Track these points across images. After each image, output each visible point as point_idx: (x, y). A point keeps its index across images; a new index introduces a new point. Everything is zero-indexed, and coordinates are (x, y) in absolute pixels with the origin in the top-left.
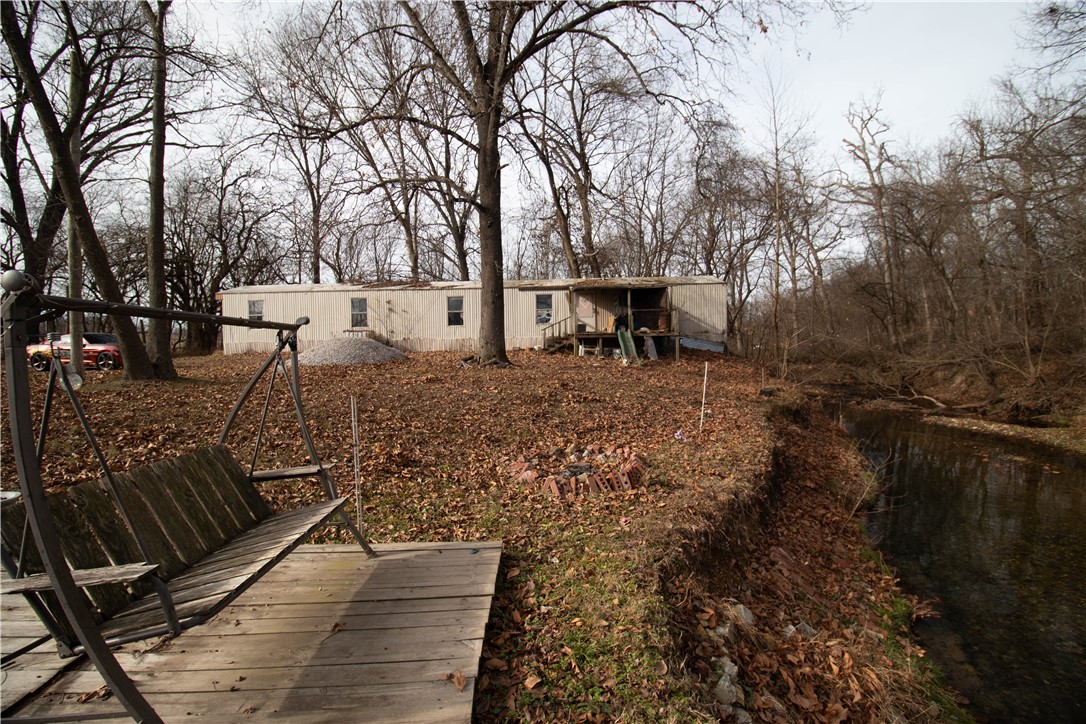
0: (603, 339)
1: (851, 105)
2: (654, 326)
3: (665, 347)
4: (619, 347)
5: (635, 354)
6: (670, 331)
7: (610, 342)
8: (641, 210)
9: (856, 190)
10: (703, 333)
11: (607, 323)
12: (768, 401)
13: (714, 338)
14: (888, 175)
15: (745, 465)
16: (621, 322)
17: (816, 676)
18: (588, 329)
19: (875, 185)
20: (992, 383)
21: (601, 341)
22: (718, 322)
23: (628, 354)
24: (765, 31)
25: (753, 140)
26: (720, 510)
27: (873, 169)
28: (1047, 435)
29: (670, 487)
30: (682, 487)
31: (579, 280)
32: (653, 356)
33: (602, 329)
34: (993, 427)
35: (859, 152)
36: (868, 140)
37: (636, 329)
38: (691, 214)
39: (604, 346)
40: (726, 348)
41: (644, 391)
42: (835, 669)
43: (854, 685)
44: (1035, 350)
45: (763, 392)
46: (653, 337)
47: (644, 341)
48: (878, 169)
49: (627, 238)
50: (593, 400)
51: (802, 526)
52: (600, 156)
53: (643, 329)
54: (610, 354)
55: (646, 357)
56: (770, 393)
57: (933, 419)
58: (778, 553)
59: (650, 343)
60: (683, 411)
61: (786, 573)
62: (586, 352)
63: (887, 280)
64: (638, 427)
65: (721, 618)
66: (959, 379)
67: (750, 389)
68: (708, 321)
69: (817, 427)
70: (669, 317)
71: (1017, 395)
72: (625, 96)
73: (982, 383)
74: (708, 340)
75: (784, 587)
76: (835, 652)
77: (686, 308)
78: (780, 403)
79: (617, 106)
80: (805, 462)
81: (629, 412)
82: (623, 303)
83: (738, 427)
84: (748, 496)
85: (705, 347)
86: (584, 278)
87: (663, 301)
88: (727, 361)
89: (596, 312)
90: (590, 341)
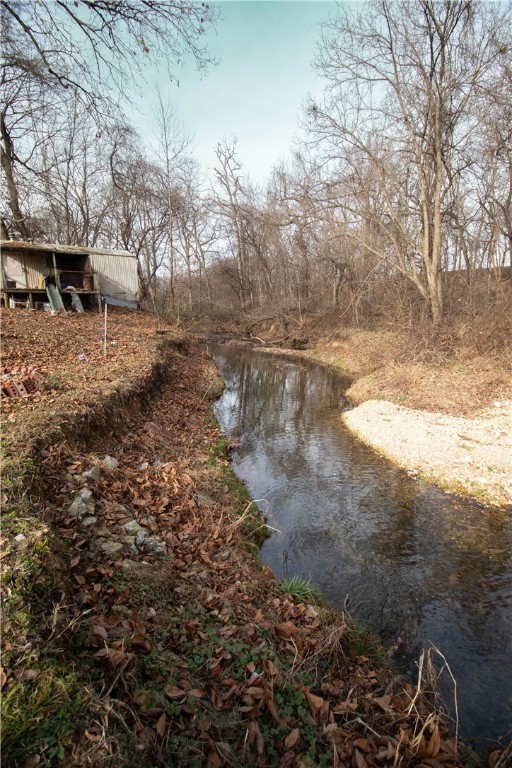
0: (33, 294)
1: (219, 145)
2: (79, 285)
3: (90, 303)
4: (48, 301)
5: (63, 306)
6: (93, 289)
7: (40, 298)
8: (66, 189)
9: (222, 205)
10: (121, 294)
11: (36, 281)
12: (162, 338)
13: (130, 298)
14: (241, 199)
15: (131, 375)
16: (50, 281)
17: (153, 486)
18: (18, 286)
19: (232, 204)
20: (286, 329)
21: (30, 296)
22: (132, 285)
23: (55, 306)
24: (147, 51)
25: (151, 148)
26: (101, 400)
27: (232, 192)
28: (306, 354)
29: (64, 390)
30: (74, 389)
31: (6, 242)
32: (80, 309)
33: (32, 286)
34: (284, 351)
35: (223, 179)
36: (228, 171)
37: (63, 287)
38: (112, 203)
39: (34, 300)
40: (138, 306)
41: (63, 331)
42: (166, 479)
43: (176, 485)
44: (303, 311)
45: (158, 332)
46: (79, 295)
47: (71, 297)
48: (235, 193)
49: (54, 211)
50: (9, 337)
51: (171, 409)
52: (23, 131)
53: (69, 287)
54: (41, 308)
55: (74, 310)
56: (163, 333)
57: (258, 349)
58: (149, 426)
59: (76, 300)
60: (94, 343)
61: (152, 435)
62: (16, 305)
63: (239, 268)
64: (51, 355)
65: (86, 466)
66: (272, 327)
67: (151, 331)
68: (125, 284)
69: (193, 354)
70: (91, 280)
71: (296, 335)
72: (42, 80)
73: (282, 329)
74: (125, 300)
75: (149, 443)
76: (167, 470)
77: (107, 273)
78: (169, 339)
79: (34, 87)
80: (181, 373)
81: (45, 345)
82: (50, 265)
83: (135, 353)
84: (128, 390)
85: (123, 304)
86: (11, 240)
87: (86, 266)
88: (139, 314)
89: (25, 271)
90: (21, 296)
